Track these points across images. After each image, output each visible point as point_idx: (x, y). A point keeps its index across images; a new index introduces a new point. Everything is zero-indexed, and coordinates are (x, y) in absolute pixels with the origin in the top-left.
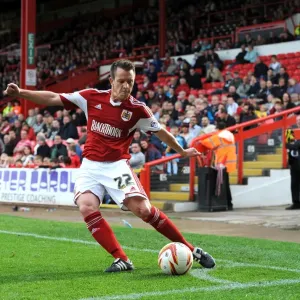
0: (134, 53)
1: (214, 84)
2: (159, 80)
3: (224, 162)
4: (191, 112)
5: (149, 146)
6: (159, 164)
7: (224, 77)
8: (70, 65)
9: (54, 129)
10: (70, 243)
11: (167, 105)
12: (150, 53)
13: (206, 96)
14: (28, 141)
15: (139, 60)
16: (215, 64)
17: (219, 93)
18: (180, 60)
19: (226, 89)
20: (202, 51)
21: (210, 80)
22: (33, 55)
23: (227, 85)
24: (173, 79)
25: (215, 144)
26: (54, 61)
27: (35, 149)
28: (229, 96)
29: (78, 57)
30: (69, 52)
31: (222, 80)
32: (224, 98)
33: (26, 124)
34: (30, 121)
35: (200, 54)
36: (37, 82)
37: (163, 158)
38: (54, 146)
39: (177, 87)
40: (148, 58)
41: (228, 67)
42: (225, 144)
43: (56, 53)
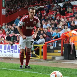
0: (41, 3)
1: (69, 14)
2: (50, 12)
3: (73, 42)
4: (61, 24)
5: (46, 36)
6: (50, 43)
7: (73, 11)
8: (18, 7)
9: (12, 30)
10: (18, 71)
11: (52, 21)
12: (47, 3)
13: (67, 18)
14: (3, 35)
15: (43, 5)
16: (70, 6)
17: (71, 17)
18: (57, 5)
19: (74, 16)
20: (65, 2)
21: (68, 12)
22: (5, 4)
23: (74, 14)
24: (55, 12)
25: (70, 36)
26: (12, 6)
27: (5, 37)
28: (75, 18)
29: (21, 4)
30: (17, 2)
31: (72, 12)
32: (73, 19)
33: (2, 28)
34: (3, 27)
35: (65, 3)
36: (6, 13)
37: (52, 41)
38: (12, 36)
39: (56, 15)
40: (46, 5)
41: (75, 7)
42: (74, 35)
43: (13, 3)
